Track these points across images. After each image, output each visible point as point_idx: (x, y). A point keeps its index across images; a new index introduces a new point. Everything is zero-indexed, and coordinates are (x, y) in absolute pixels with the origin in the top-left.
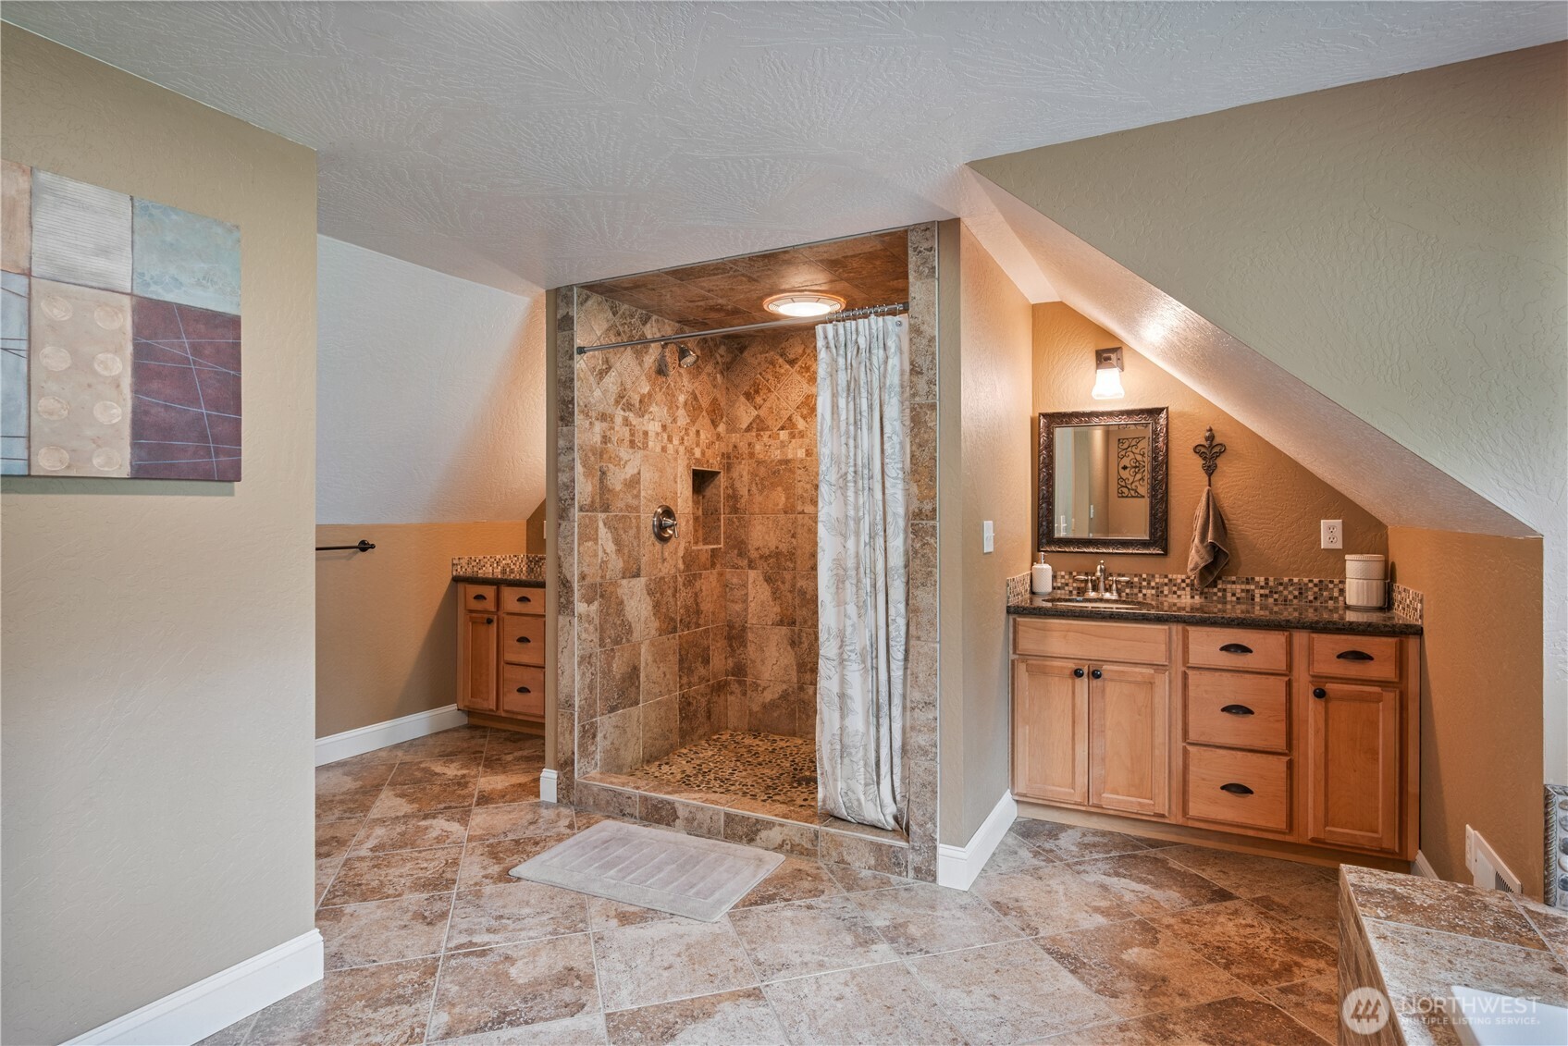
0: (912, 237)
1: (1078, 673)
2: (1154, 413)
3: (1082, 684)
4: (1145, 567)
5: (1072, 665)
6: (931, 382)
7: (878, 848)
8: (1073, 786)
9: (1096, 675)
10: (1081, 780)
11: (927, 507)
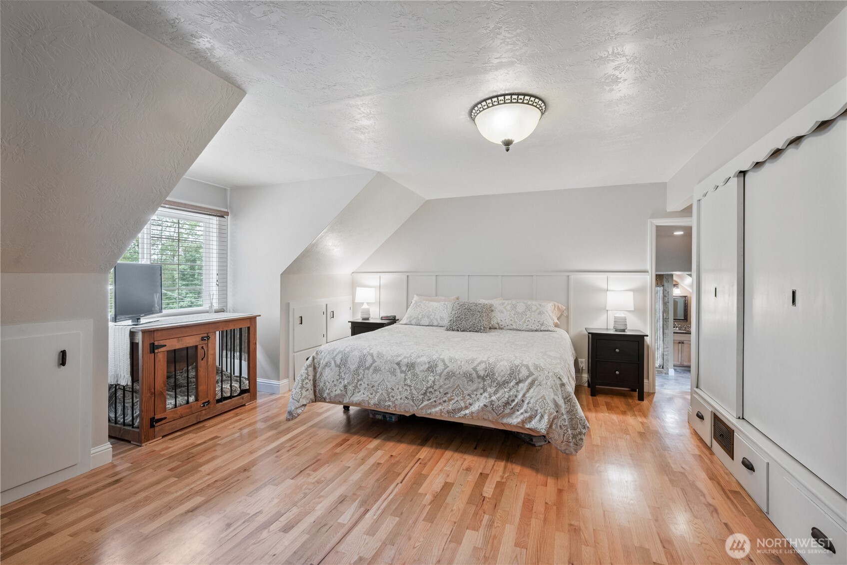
0: (665, 276)
1: (680, 343)
2: (685, 297)
3: (680, 345)
4: (683, 324)
5: (678, 341)
6: (668, 298)
7: (658, 370)
8: (678, 361)
9: (683, 343)
10: (680, 361)
11: (667, 317)
